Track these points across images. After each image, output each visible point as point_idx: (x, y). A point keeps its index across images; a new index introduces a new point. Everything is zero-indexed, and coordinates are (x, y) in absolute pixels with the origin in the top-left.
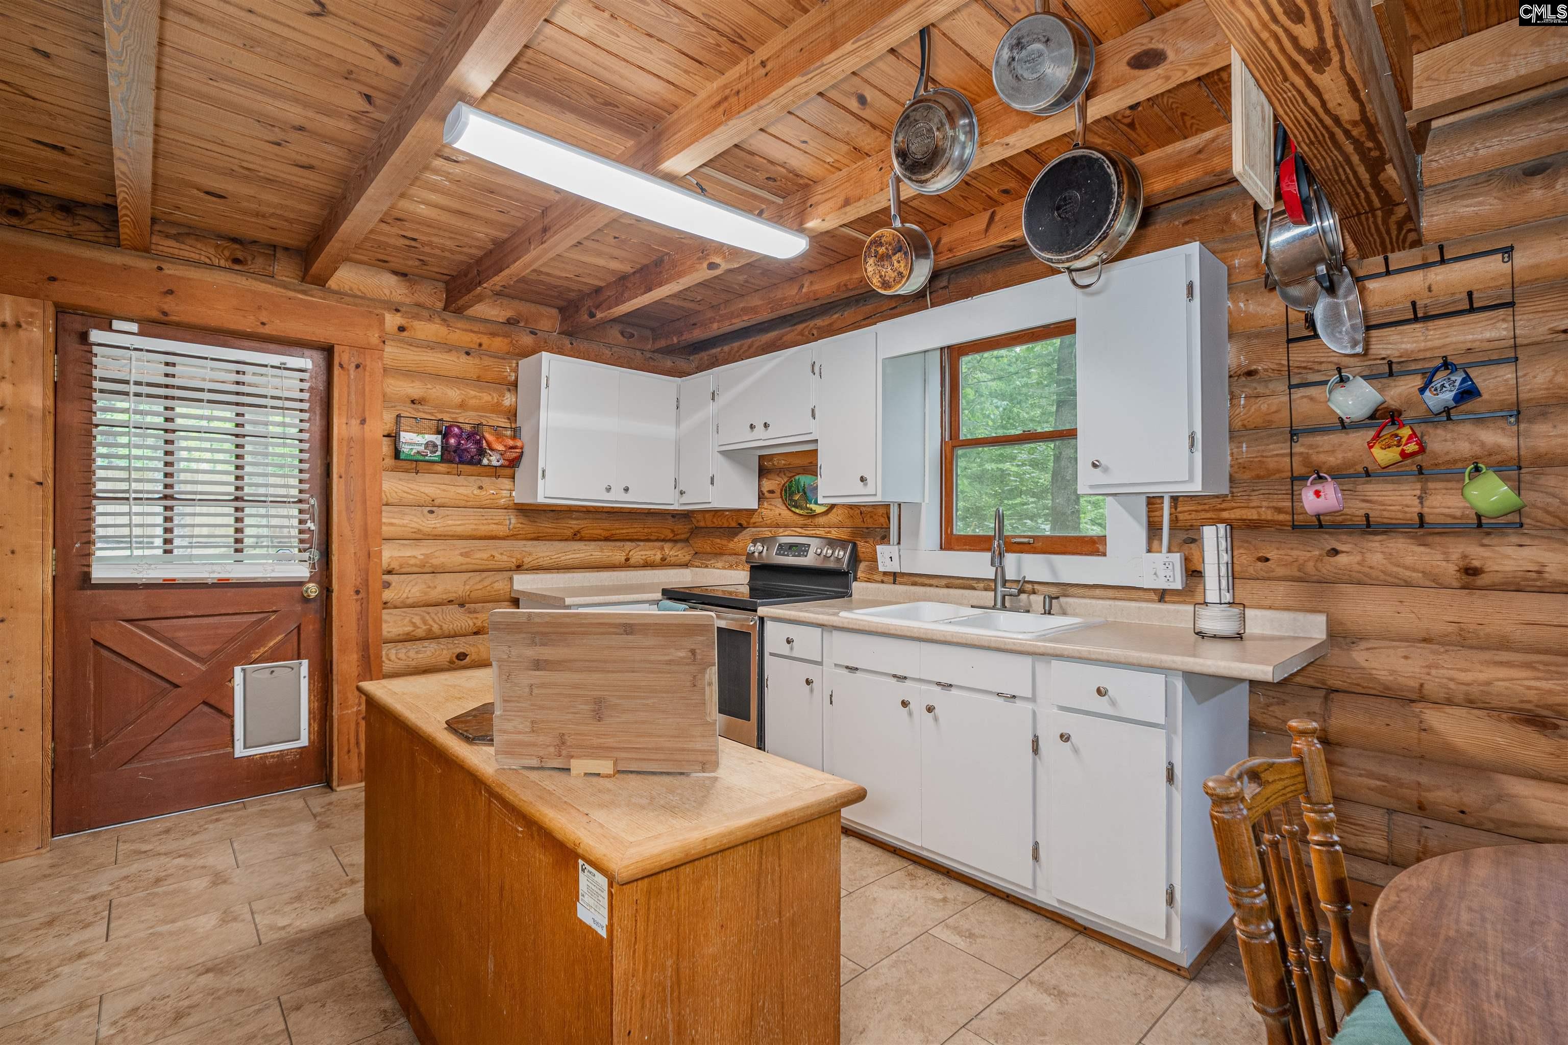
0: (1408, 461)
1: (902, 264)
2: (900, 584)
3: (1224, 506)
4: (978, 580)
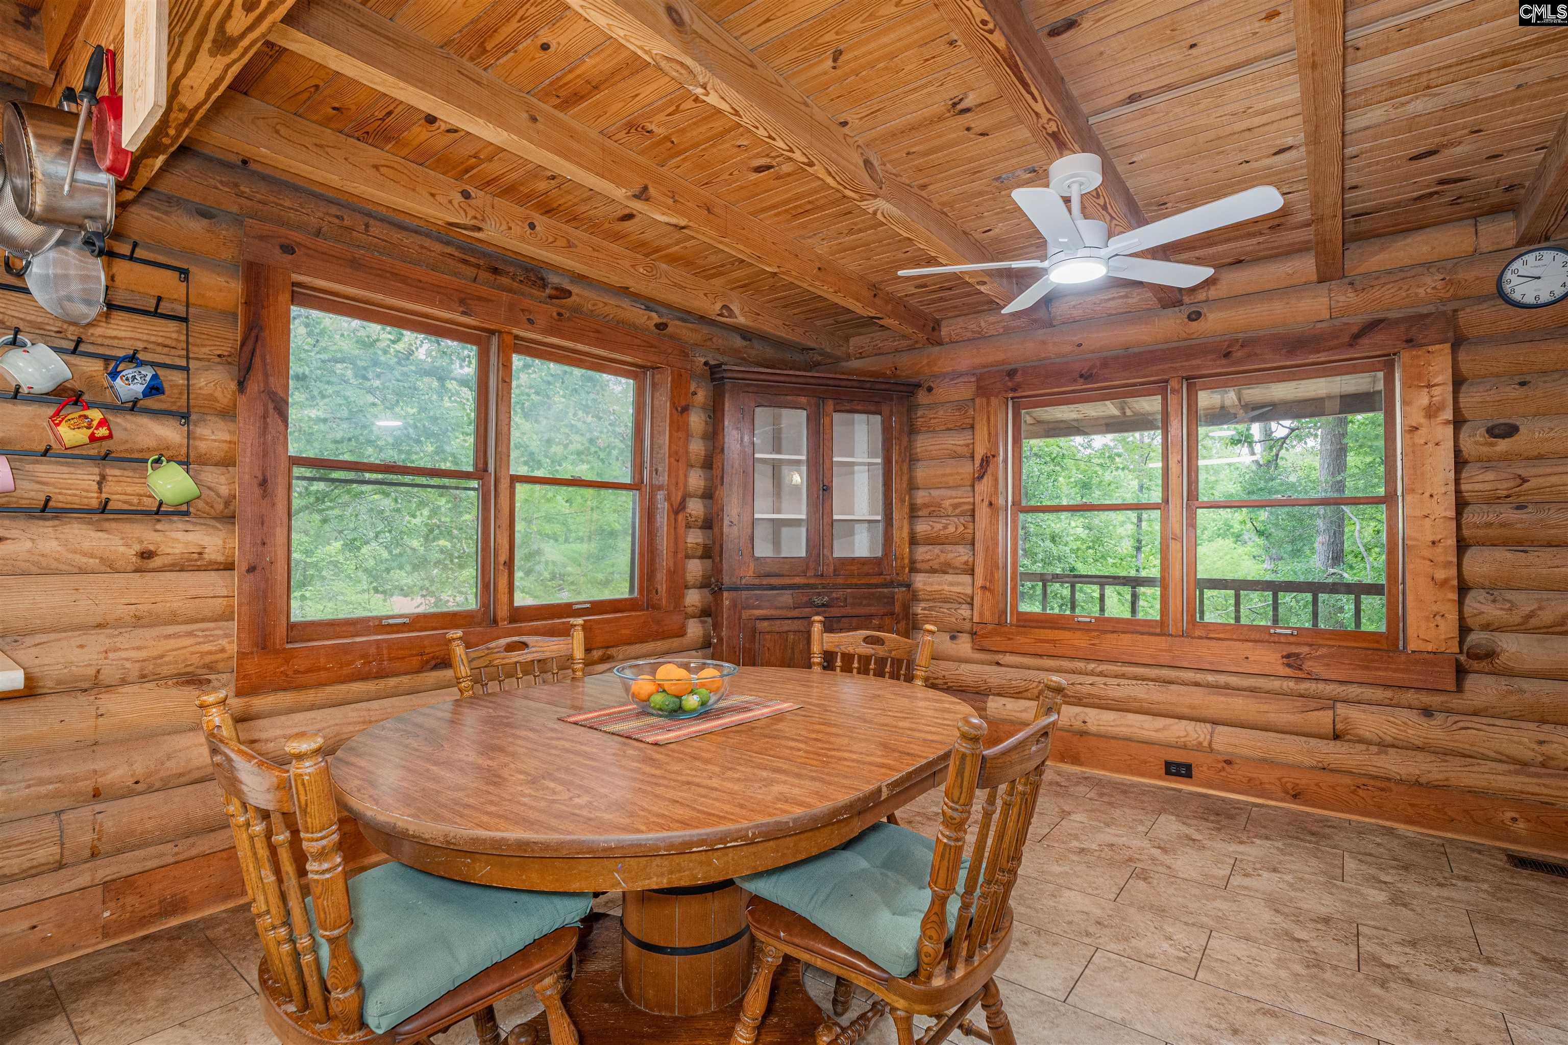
0: (95, 445)
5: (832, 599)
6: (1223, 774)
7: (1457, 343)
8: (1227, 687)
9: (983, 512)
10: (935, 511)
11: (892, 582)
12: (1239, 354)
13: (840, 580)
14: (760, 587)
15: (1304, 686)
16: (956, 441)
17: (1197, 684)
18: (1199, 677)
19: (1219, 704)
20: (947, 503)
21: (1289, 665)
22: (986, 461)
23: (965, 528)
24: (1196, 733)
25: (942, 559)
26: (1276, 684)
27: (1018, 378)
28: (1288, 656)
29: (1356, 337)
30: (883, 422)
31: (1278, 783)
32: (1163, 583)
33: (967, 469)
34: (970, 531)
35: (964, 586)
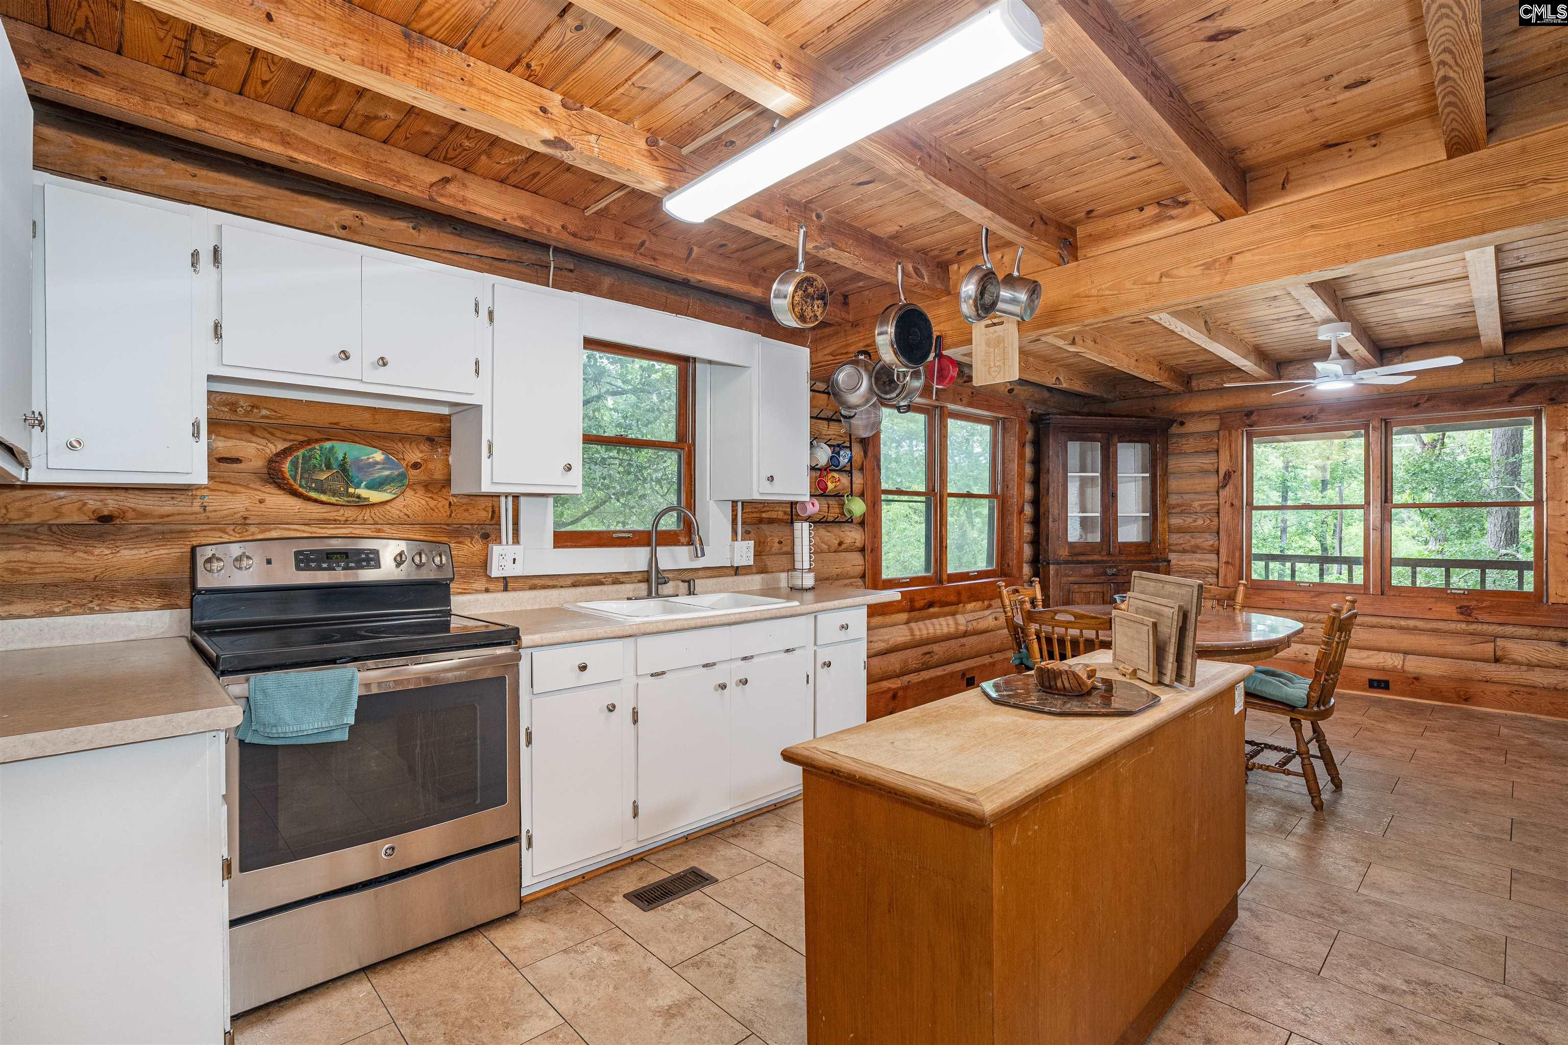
1: (820, 310)
2: (514, 590)
3: (765, 509)
4: (606, 575)
5: (1119, 571)
6: (1413, 686)
8: (1415, 628)
9: (1226, 512)
10: (1185, 510)
11: (1157, 559)
12: (1426, 405)
13: (1123, 558)
14: (1072, 562)
15: (1473, 627)
16: (1206, 461)
17: (1392, 627)
18: (1394, 622)
19: (1407, 641)
20: (1196, 504)
21: (1462, 613)
22: (1228, 475)
23: (1211, 521)
24: (1392, 661)
25: (1193, 543)
26: (1453, 626)
27: (1254, 418)
28: (1461, 608)
29: (1513, 396)
30: (1151, 448)
31: (1453, 691)
32: (1366, 561)
33: (1212, 481)
34: (1216, 523)
35: (1210, 561)
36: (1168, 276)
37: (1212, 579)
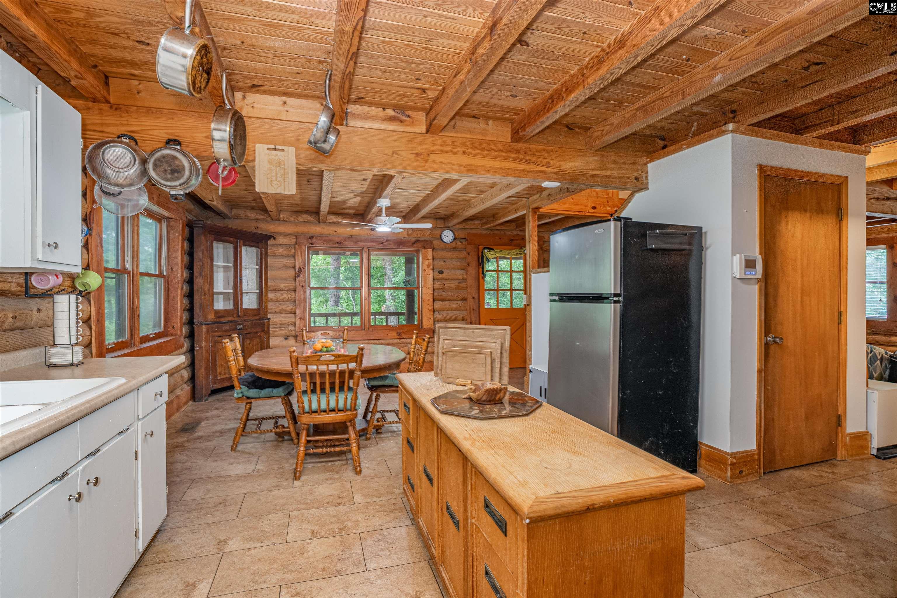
5: (244, 326)
7: (433, 249)
9: (299, 290)
10: (276, 289)
11: (262, 318)
12: (385, 243)
13: (246, 318)
14: (216, 323)
15: (403, 340)
16: (289, 261)
20: (282, 285)
22: (301, 270)
23: (291, 295)
25: (280, 308)
27: (314, 240)
29: (414, 243)
30: (259, 251)
32: (361, 314)
33: (291, 273)
34: (294, 297)
35: (291, 318)
36: (397, 154)
37: (292, 328)
